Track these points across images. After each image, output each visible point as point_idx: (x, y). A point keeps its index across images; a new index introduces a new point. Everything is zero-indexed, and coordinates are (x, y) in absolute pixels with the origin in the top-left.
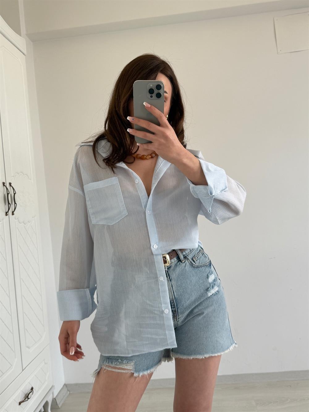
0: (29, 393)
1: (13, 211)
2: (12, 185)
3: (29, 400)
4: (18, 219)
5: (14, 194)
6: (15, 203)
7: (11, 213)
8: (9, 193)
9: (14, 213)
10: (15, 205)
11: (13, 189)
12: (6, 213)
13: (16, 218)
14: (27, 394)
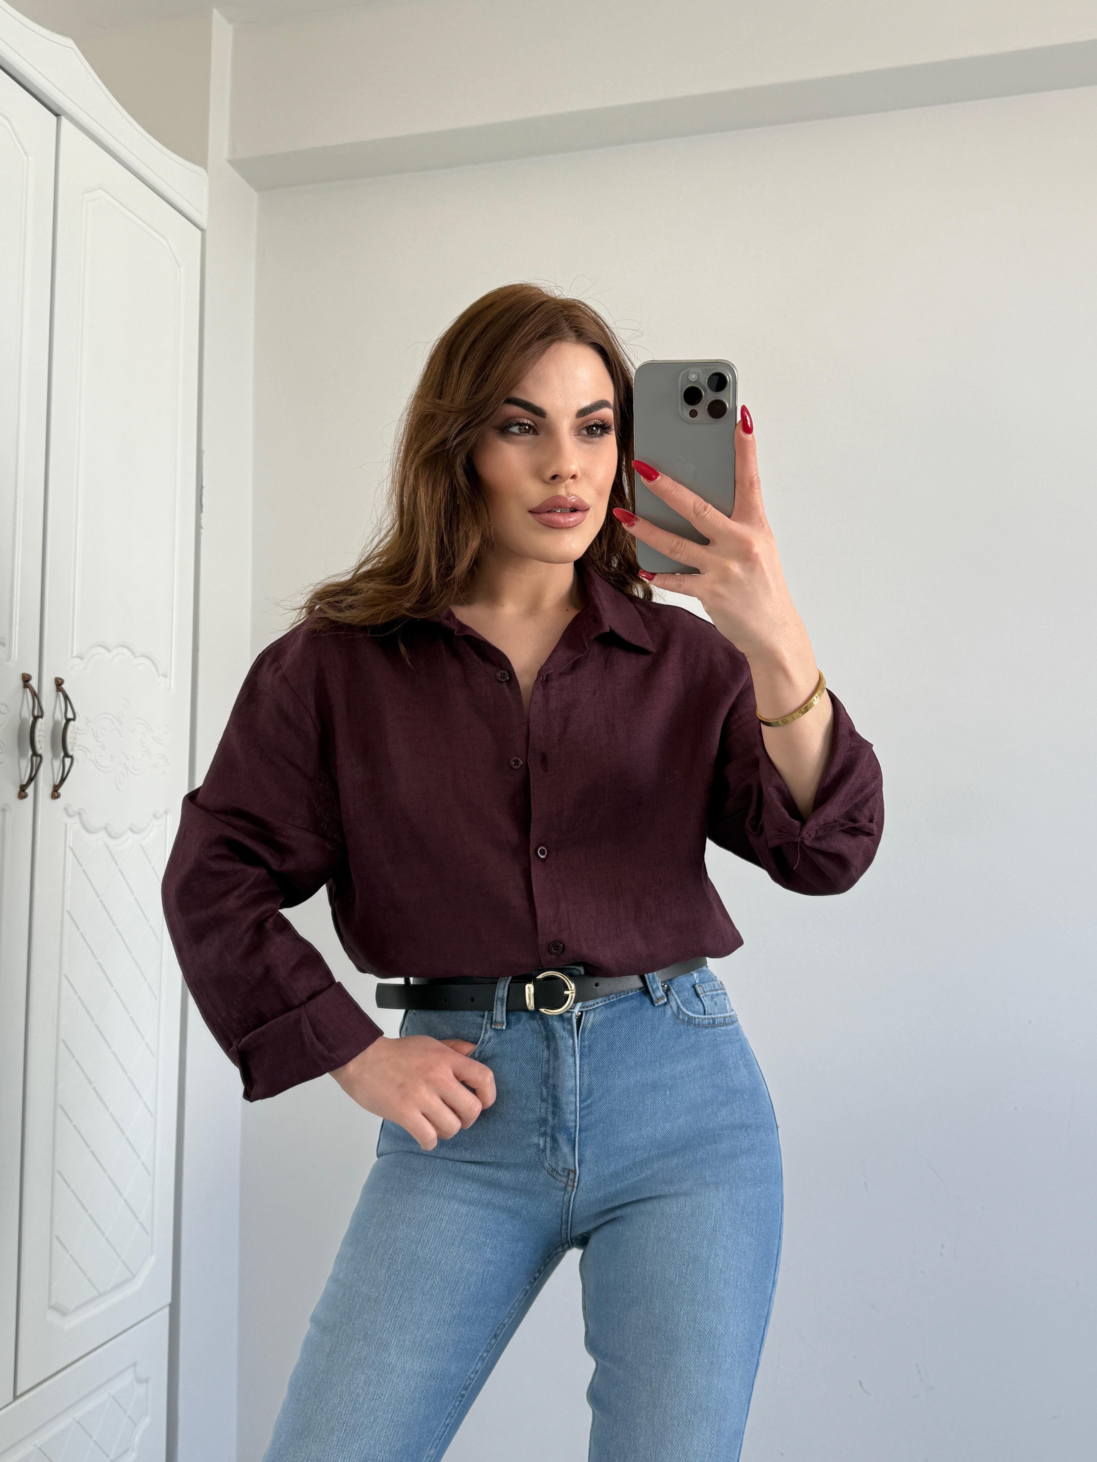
1: (57, 783)
2: (63, 686)
4: (79, 814)
6: (66, 755)
7: (49, 790)
8: (41, 717)
9: (60, 791)
10: (68, 761)
11: (67, 702)
12: (23, 788)
13: (70, 811)
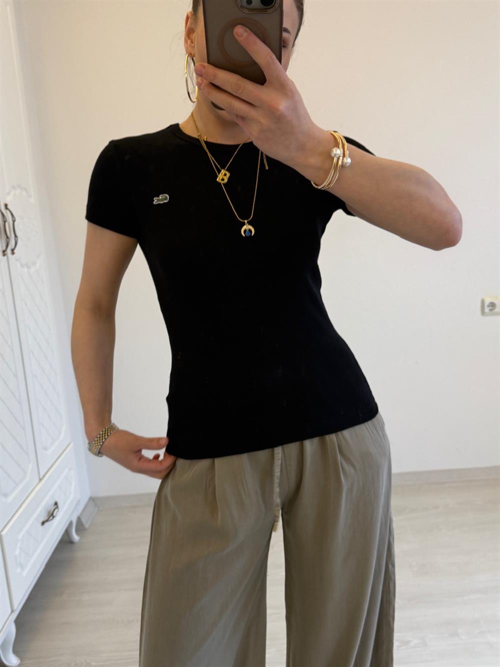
0: (53, 510)
1: (13, 247)
2: (9, 207)
3: (55, 519)
4: (19, 259)
5: (14, 221)
6: (16, 236)
7: (11, 252)
8: (6, 222)
9: (15, 251)
10: (16, 239)
11: (12, 215)
12: (4, 252)
13: (17, 259)
14: (50, 511)
